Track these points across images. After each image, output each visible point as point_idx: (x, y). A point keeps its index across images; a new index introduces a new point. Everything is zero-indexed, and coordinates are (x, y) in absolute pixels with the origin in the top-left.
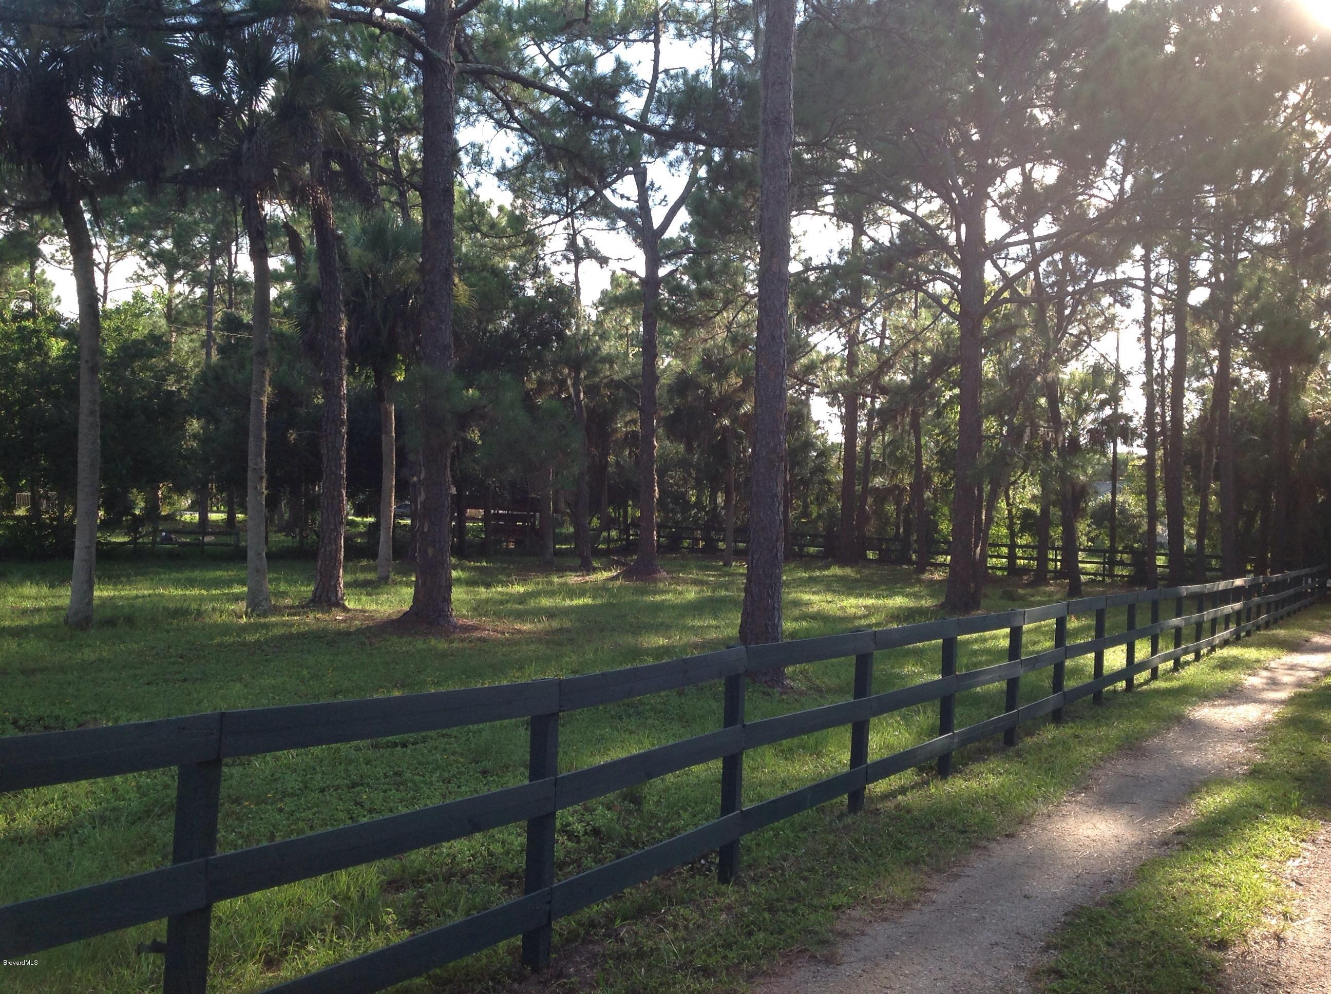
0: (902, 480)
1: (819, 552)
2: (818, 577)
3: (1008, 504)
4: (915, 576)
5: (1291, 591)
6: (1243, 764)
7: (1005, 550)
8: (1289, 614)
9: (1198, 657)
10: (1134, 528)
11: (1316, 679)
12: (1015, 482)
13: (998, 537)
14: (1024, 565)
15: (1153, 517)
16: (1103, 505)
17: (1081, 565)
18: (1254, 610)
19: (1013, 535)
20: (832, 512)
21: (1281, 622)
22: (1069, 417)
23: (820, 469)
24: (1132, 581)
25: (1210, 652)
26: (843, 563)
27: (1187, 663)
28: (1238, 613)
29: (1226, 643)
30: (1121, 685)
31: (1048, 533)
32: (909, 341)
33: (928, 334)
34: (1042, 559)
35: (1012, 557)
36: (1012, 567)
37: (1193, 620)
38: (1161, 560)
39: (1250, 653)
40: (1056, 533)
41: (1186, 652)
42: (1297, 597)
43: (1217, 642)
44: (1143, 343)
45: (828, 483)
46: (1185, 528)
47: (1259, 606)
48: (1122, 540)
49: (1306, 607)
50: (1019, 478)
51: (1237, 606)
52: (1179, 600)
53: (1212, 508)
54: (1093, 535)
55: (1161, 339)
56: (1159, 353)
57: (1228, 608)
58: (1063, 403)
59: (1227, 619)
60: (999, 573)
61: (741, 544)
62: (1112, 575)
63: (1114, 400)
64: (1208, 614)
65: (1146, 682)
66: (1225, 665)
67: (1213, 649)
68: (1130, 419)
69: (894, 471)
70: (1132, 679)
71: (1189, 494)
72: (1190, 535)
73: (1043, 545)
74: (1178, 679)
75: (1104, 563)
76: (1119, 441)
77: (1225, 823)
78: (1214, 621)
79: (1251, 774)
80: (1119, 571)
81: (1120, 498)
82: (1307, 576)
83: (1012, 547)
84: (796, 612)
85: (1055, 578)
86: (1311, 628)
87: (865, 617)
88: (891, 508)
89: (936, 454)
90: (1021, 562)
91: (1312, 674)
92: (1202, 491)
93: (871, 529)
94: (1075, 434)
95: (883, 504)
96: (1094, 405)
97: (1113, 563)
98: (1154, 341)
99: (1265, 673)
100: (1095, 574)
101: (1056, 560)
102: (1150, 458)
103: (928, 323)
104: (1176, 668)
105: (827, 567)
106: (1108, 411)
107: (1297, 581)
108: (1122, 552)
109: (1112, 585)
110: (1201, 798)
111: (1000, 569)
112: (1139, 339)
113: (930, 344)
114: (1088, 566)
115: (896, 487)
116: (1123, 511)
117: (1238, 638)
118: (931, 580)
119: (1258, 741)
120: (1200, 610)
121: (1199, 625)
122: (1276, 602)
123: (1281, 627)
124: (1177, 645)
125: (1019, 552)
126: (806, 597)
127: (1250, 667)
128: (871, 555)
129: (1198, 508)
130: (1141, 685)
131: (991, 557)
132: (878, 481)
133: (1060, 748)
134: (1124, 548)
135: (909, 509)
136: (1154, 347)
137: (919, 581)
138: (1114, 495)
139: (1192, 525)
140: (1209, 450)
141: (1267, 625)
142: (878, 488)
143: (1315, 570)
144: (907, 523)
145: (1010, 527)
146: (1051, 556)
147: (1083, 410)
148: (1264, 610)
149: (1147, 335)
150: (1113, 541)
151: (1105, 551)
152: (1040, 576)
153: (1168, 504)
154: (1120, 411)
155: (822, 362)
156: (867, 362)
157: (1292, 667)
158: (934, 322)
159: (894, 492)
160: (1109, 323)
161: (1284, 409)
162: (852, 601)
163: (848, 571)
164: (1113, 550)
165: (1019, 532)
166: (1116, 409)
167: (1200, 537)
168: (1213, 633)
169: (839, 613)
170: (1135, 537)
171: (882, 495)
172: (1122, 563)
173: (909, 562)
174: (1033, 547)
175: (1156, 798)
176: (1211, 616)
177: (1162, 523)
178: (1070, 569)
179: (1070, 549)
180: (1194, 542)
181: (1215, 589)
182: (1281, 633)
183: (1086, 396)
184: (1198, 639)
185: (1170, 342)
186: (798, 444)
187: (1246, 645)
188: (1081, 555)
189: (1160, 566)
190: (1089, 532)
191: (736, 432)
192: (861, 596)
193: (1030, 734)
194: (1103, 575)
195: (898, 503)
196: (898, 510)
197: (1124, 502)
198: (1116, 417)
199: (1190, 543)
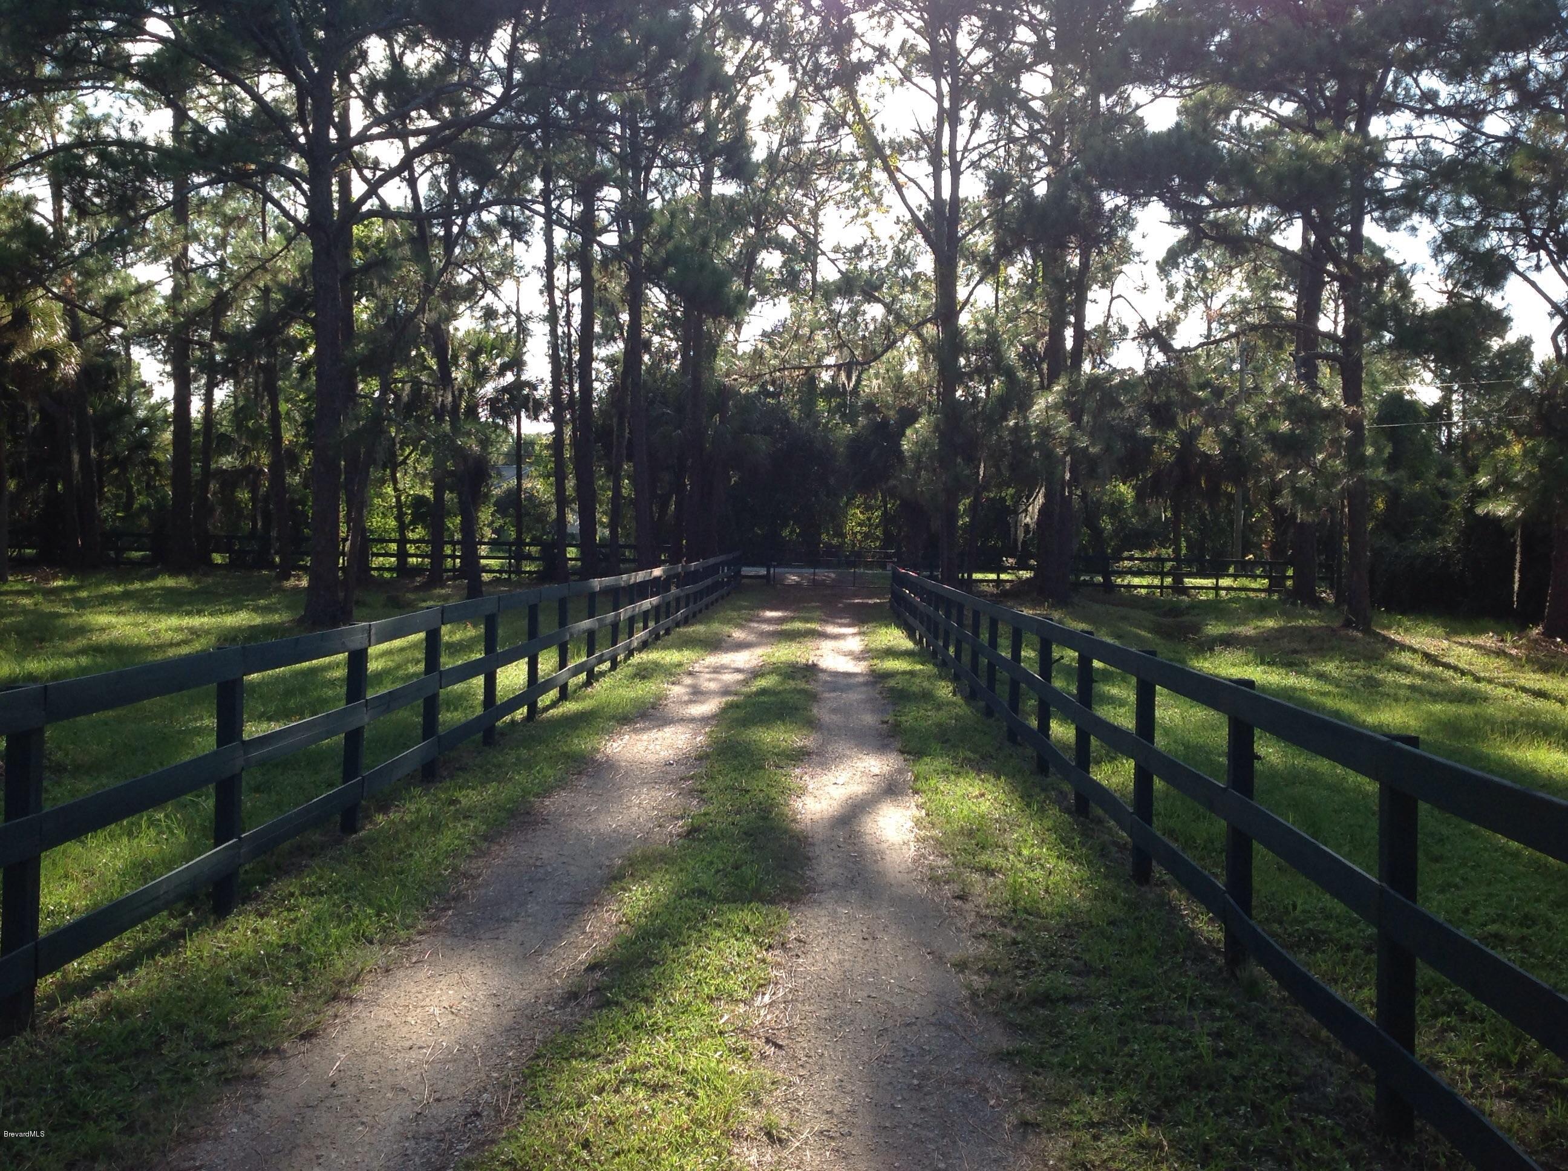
0: (258, 458)
1: (143, 557)
2: (137, 591)
3: (396, 489)
4: (275, 584)
5: (709, 581)
6: (677, 818)
7: (394, 546)
8: (707, 607)
9: (614, 666)
10: (541, 518)
11: (745, 682)
12: (404, 462)
13: (385, 531)
14: (418, 564)
15: (562, 501)
16: (509, 492)
17: (483, 562)
18: (673, 604)
19: (402, 527)
20: (161, 503)
21: (699, 616)
22: (465, 382)
23: (144, 444)
24: (542, 577)
25: (627, 658)
26: (174, 571)
27: (602, 674)
28: (657, 608)
29: (645, 646)
30: (521, 713)
31: (444, 523)
32: (253, 271)
33: (279, 263)
34: (437, 556)
35: (402, 555)
36: (402, 568)
37: (608, 621)
38: (572, 552)
39: (670, 657)
40: (454, 523)
41: (601, 661)
42: (716, 586)
43: (635, 644)
44: (546, 298)
45: (154, 462)
46: (598, 516)
47: (678, 599)
48: (529, 530)
49: (722, 597)
50: (407, 458)
51: (655, 600)
52: (592, 596)
53: (624, 492)
54: (496, 525)
55: (566, 292)
56: (564, 310)
57: (647, 604)
58: (457, 365)
59: (646, 616)
60: (387, 575)
61: (28, 551)
62: (519, 572)
63: (517, 363)
64: (624, 613)
65: (554, 704)
66: (644, 673)
67: (630, 654)
68: (534, 387)
69: (246, 448)
70: (536, 702)
71: (601, 477)
72: (602, 524)
73: (437, 539)
74: (591, 697)
75: (510, 558)
76: (523, 414)
77: (661, 935)
78: (632, 620)
79: (689, 833)
80: (529, 567)
81: (527, 484)
82: (723, 564)
83: (402, 542)
84: (81, 642)
85: (454, 578)
86: (729, 621)
87: (185, 642)
88: (244, 495)
89: (302, 425)
90: (413, 561)
91: (740, 677)
92: (614, 473)
93: (216, 524)
94: (471, 403)
95: (233, 492)
96: (494, 369)
97: (520, 557)
98: (558, 295)
99: (688, 681)
100: (500, 572)
101: (453, 557)
102: (558, 433)
103: (278, 249)
104: (588, 683)
105: (152, 577)
106: (509, 377)
107: (712, 570)
108: (529, 545)
109: (519, 584)
110: (624, 889)
111: (389, 570)
112: (541, 292)
113: (282, 277)
114: (491, 562)
115: (249, 469)
116: (531, 498)
117: (658, 637)
118: (296, 588)
119: (692, 778)
120: (616, 609)
121: (615, 626)
122: (695, 594)
123: (701, 622)
124: (590, 653)
125: (411, 549)
126: (103, 619)
127: (671, 673)
128: (217, 558)
129: (610, 493)
130: (547, 708)
131: (378, 555)
132: (227, 461)
133: (424, 827)
134: (532, 539)
135: (267, 498)
136: (558, 302)
137: (280, 590)
138: (519, 477)
139: (604, 513)
140: (621, 423)
141: (686, 621)
142: (226, 471)
143: (731, 556)
144: (267, 517)
145: (400, 518)
146: (449, 552)
147: (481, 376)
148: (682, 604)
149: (550, 287)
150: (519, 533)
151: (511, 544)
152: (435, 576)
153: (578, 488)
154: (523, 378)
155: (131, 293)
156: (198, 297)
157: (717, 670)
158: (286, 247)
159: (248, 475)
160: (507, 268)
161: (696, 379)
162: (174, 621)
163: (182, 582)
164: (519, 542)
165: (412, 522)
166: (518, 376)
167: (613, 526)
168: (631, 635)
169: (148, 641)
170: (543, 528)
171: (230, 480)
172: (530, 557)
173: (271, 566)
174: (427, 542)
175: (560, 898)
176: (629, 614)
177: (572, 510)
178: (471, 566)
179: (470, 543)
180: (607, 532)
181: (632, 581)
182: (700, 628)
183: (483, 358)
184: (614, 643)
185: (576, 297)
186: (108, 409)
187: (665, 648)
188: (483, 550)
189: (571, 559)
190: (493, 522)
191: (6, 389)
192: (189, 613)
193: (384, 809)
194: (509, 572)
195: (254, 489)
196: (254, 499)
197: (532, 488)
198: (519, 385)
199: (602, 533)
